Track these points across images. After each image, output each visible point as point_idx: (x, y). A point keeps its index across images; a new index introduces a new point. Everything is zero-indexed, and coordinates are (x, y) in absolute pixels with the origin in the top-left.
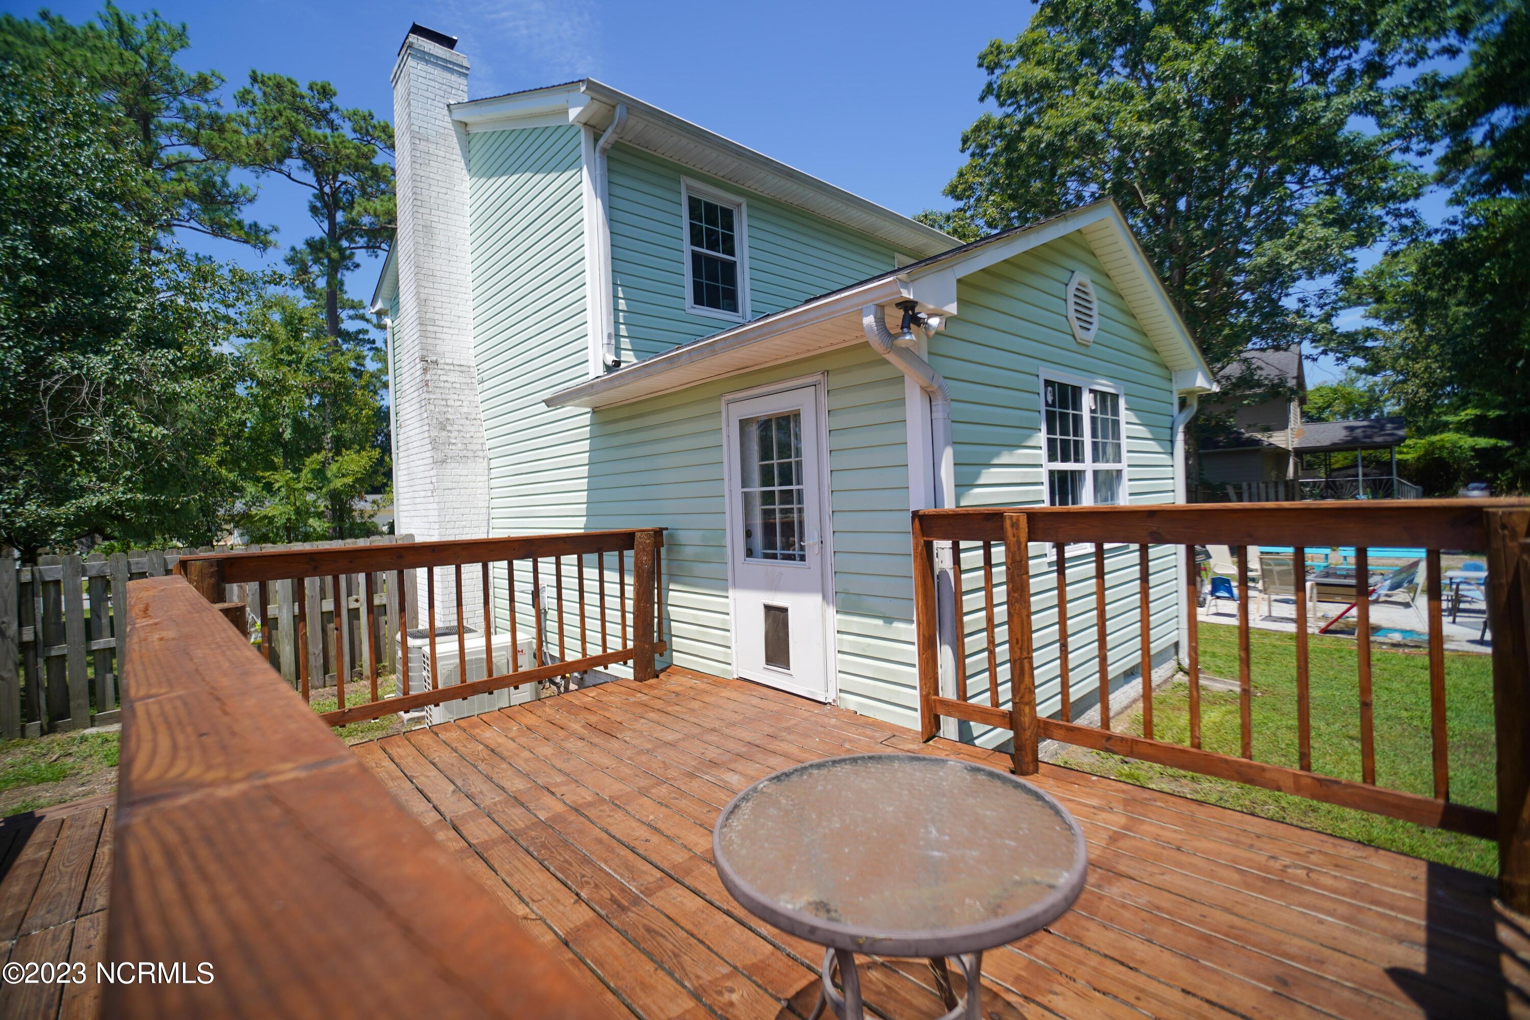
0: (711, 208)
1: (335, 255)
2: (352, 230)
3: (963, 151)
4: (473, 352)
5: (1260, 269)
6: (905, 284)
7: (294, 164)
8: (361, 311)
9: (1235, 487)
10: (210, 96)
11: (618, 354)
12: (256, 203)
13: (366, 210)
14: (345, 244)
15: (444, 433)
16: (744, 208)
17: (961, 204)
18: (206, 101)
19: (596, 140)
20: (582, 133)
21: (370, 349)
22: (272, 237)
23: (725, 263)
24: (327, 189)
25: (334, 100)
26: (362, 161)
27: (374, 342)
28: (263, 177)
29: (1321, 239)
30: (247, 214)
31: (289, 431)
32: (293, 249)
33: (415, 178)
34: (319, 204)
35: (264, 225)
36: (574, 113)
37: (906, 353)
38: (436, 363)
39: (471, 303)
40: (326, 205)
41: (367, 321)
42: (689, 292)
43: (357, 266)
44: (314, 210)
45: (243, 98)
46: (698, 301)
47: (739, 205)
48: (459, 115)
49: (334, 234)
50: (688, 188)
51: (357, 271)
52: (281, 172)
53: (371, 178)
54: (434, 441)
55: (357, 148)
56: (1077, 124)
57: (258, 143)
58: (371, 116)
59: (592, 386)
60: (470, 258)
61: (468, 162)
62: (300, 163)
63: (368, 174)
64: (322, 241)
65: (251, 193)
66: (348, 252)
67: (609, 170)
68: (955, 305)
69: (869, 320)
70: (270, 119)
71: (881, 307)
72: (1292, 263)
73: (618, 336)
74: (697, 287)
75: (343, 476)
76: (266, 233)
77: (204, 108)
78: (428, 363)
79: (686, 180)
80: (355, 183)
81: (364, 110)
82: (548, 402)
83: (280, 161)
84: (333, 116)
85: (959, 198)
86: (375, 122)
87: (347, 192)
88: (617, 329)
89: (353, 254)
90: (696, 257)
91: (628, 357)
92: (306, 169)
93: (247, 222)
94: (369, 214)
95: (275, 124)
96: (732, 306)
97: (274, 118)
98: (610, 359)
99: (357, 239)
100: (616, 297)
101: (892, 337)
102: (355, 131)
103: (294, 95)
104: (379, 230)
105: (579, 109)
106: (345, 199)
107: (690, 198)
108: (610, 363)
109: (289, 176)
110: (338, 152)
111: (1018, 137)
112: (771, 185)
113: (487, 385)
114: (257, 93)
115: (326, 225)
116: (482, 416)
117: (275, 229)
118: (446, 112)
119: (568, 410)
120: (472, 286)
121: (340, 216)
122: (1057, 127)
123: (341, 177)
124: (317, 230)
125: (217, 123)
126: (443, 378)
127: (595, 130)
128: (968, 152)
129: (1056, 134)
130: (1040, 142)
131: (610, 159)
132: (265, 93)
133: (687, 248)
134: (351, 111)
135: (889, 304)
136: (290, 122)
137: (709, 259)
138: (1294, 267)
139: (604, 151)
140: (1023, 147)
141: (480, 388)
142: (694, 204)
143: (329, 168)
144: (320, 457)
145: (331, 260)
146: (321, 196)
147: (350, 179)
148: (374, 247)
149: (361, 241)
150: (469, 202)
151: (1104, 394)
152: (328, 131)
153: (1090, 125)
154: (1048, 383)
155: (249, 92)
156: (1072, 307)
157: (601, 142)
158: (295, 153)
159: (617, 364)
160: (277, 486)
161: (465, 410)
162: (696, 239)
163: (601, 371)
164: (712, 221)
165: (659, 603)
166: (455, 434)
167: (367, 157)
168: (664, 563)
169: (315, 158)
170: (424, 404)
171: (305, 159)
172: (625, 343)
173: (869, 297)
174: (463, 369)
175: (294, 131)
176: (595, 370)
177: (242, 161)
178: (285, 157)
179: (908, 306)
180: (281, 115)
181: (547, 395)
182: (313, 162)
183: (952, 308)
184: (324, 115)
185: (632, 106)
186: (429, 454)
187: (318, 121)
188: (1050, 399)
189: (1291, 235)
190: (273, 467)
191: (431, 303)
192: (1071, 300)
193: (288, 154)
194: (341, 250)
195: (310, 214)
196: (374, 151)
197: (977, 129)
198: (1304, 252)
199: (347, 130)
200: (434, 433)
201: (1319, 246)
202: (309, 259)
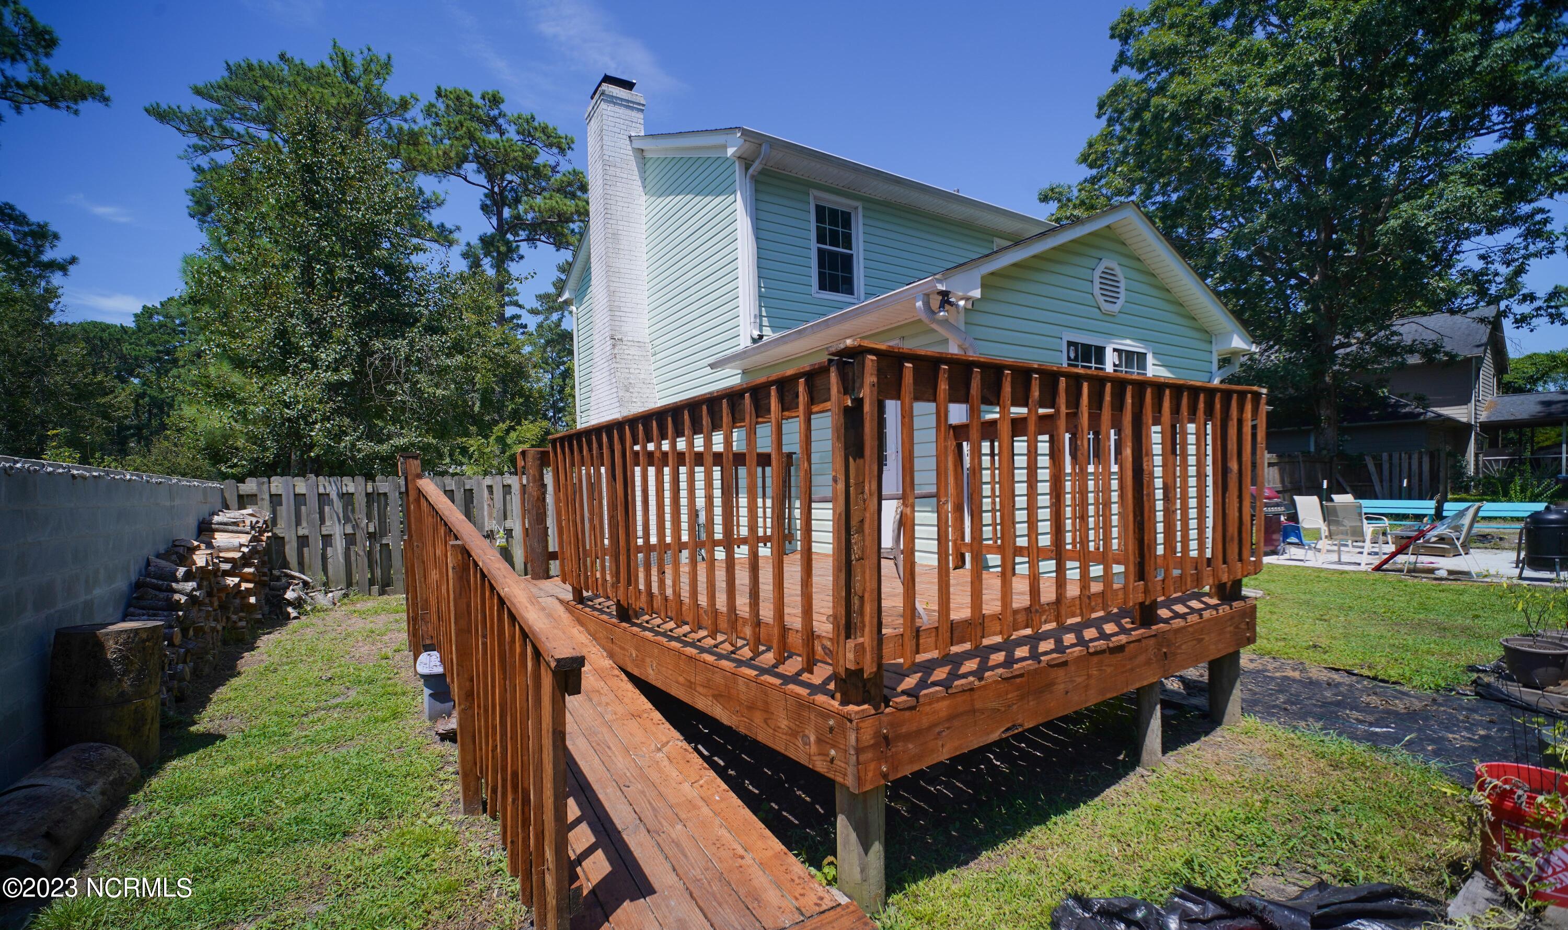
0: (834, 213)
1: (503, 249)
2: (517, 224)
3: (1099, 116)
4: (647, 331)
5: (1394, 232)
6: (940, 281)
7: (470, 168)
8: (515, 298)
9: (1374, 458)
10: (408, 116)
11: (761, 330)
12: (444, 207)
13: (531, 207)
14: (510, 237)
15: (628, 394)
16: (860, 209)
17: (1094, 172)
18: (406, 121)
19: (747, 169)
20: (737, 164)
21: (523, 333)
22: (456, 235)
23: (843, 255)
24: (496, 189)
25: (502, 106)
26: (526, 162)
27: (525, 326)
28: (444, 181)
29: (1464, 198)
30: (435, 217)
31: (478, 404)
32: (468, 244)
33: (606, 197)
34: (488, 202)
35: (449, 225)
36: (730, 151)
37: (945, 322)
38: (621, 340)
39: (646, 293)
40: (495, 203)
41: (520, 306)
42: (815, 281)
43: (522, 257)
44: (484, 208)
45: (429, 111)
46: (822, 287)
47: (856, 208)
48: (638, 144)
49: (503, 227)
50: (815, 198)
51: (522, 262)
52: (459, 175)
53: (533, 176)
54: (620, 400)
55: (523, 150)
56: (1201, 93)
57: (445, 153)
58: (533, 118)
59: (745, 352)
60: (645, 257)
61: (644, 180)
62: (474, 166)
63: (531, 172)
64: (492, 236)
65: (441, 198)
66: (514, 244)
67: (756, 190)
68: (979, 291)
69: (919, 304)
70: (453, 130)
71: (927, 295)
72: (1428, 225)
73: (761, 316)
74: (821, 276)
75: (520, 442)
76: (451, 232)
77: (406, 127)
78: (615, 340)
79: (814, 192)
80: (518, 181)
81: (526, 114)
82: (712, 366)
83: (459, 166)
84: (501, 121)
85: (1091, 166)
86: (536, 124)
87: (512, 189)
88: (760, 311)
89: (518, 246)
90: (821, 252)
91: (767, 331)
92: (479, 172)
93: (435, 223)
94: (534, 211)
95: (458, 133)
96: (850, 292)
97: (456, 129)
98: (756, 333)
99: (521, 232)
100: (760, 287)
101: (933, 313)
102: (518, 133)
103: (471, 105)
104: (539, 225)
105: (734, 149)
106: (510, 196)
107: (817, 207)
108: (756, 336)
109: (465, 179)
110: (507, 154)
111: (1146, 105)
112: (881, 191)
113: (659, 356)
114: (441, 106)
115: (494, 221)
116: (655, 381)
117: (458, 228)
118: (628, 142)
119: (727, 371)
120: (647, 279)
121: (507, 212)
122: (1182, 95)
123: (509, 177)
124: (487, 226)
125: (414, 139)
126: (627, 352)
127: (746, 161)
128: (1105, 118)
129: (1180, 104)
130: (1164, 112)
131: (756, 181)
132: (448, 106)
133: (814, 246)
134: (516, 115)
135: (933, 293)
136: (469, 131)
137: (830, 252)
138: (1430, 229)
139: (753, 177)
140: (1147, 116)
141: (653, 359)
142: (820, 210)
143: (499, 169)
144: (503, 426)
145: (499, 253)
146: (491, 195)
147: (515, 178)
148: (533, 240)
149: (523, 234)
150: (645, 213)
151: (1129, 354)
152: (497, 135)
153: (1218, 91)
154: (1070, 344)
155: (433, 106)
156: (1097, 285)
157: (751, 171)
158: (471, 158)
159: (761, 337)
160: (472, 449)
161: (642, 376)
162: (821, 239)
163: (749, 343)
164: (834, 222)
165: (789, 508)
166: (635, 395)
167: (530, 158)
168: (793, 479)
169: (487, 161)
170: (613, 372)
171: (479, 163)
172: (765, 321)
173: (918, 289)
174: (640, 344)
175: (472, 137)
176: (745, 342)
177: (434, 170)
178: (463, 162)
179: (945, 294)
180: (462, 125)
181: (711, 360)
182: (485, 165)
183: (977, 293)
184: (494, 120)
185: (774, 143)
186: (617, 410)
187: (487, 126)
188: (1072, 355)
189: (1431, 195)
190: (467, 434)
191: (617, 294)
192: (1097, 281)
193: (464, 159)
194: (508, 243)
195: (481, 212)
196: (537, 152)
197: (1114, 94)
198: (1442, 212)
199: (512, 133)
200: (621, 394)
201: (1463, 205)
202: (481, 253)
